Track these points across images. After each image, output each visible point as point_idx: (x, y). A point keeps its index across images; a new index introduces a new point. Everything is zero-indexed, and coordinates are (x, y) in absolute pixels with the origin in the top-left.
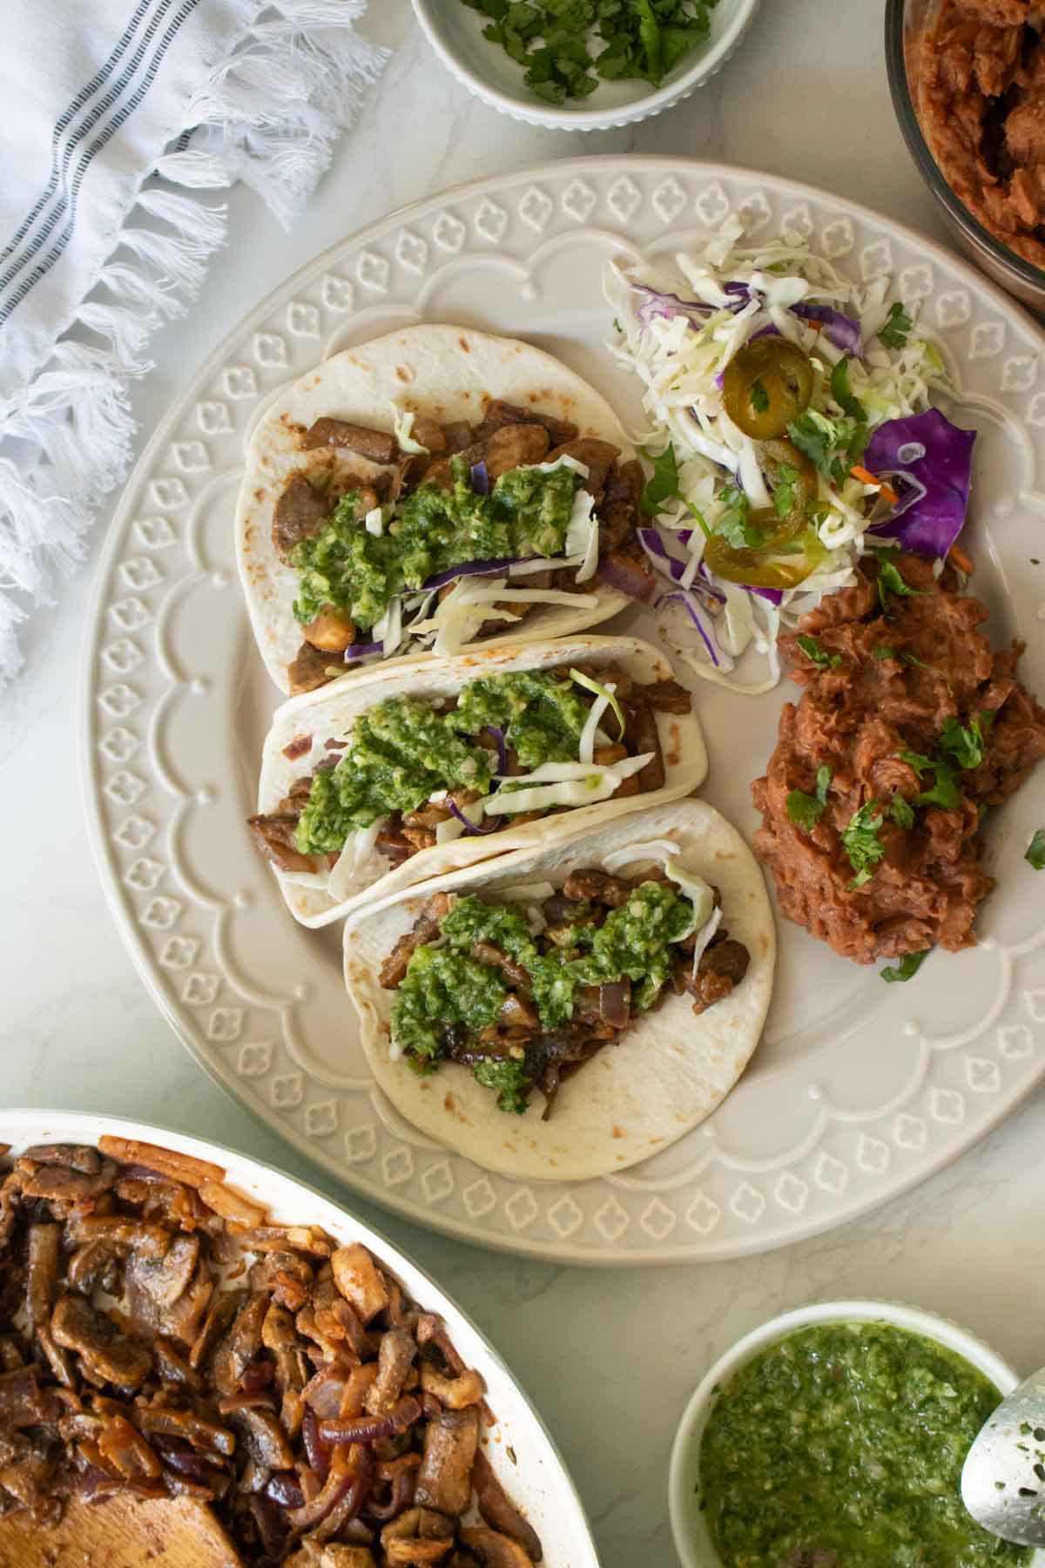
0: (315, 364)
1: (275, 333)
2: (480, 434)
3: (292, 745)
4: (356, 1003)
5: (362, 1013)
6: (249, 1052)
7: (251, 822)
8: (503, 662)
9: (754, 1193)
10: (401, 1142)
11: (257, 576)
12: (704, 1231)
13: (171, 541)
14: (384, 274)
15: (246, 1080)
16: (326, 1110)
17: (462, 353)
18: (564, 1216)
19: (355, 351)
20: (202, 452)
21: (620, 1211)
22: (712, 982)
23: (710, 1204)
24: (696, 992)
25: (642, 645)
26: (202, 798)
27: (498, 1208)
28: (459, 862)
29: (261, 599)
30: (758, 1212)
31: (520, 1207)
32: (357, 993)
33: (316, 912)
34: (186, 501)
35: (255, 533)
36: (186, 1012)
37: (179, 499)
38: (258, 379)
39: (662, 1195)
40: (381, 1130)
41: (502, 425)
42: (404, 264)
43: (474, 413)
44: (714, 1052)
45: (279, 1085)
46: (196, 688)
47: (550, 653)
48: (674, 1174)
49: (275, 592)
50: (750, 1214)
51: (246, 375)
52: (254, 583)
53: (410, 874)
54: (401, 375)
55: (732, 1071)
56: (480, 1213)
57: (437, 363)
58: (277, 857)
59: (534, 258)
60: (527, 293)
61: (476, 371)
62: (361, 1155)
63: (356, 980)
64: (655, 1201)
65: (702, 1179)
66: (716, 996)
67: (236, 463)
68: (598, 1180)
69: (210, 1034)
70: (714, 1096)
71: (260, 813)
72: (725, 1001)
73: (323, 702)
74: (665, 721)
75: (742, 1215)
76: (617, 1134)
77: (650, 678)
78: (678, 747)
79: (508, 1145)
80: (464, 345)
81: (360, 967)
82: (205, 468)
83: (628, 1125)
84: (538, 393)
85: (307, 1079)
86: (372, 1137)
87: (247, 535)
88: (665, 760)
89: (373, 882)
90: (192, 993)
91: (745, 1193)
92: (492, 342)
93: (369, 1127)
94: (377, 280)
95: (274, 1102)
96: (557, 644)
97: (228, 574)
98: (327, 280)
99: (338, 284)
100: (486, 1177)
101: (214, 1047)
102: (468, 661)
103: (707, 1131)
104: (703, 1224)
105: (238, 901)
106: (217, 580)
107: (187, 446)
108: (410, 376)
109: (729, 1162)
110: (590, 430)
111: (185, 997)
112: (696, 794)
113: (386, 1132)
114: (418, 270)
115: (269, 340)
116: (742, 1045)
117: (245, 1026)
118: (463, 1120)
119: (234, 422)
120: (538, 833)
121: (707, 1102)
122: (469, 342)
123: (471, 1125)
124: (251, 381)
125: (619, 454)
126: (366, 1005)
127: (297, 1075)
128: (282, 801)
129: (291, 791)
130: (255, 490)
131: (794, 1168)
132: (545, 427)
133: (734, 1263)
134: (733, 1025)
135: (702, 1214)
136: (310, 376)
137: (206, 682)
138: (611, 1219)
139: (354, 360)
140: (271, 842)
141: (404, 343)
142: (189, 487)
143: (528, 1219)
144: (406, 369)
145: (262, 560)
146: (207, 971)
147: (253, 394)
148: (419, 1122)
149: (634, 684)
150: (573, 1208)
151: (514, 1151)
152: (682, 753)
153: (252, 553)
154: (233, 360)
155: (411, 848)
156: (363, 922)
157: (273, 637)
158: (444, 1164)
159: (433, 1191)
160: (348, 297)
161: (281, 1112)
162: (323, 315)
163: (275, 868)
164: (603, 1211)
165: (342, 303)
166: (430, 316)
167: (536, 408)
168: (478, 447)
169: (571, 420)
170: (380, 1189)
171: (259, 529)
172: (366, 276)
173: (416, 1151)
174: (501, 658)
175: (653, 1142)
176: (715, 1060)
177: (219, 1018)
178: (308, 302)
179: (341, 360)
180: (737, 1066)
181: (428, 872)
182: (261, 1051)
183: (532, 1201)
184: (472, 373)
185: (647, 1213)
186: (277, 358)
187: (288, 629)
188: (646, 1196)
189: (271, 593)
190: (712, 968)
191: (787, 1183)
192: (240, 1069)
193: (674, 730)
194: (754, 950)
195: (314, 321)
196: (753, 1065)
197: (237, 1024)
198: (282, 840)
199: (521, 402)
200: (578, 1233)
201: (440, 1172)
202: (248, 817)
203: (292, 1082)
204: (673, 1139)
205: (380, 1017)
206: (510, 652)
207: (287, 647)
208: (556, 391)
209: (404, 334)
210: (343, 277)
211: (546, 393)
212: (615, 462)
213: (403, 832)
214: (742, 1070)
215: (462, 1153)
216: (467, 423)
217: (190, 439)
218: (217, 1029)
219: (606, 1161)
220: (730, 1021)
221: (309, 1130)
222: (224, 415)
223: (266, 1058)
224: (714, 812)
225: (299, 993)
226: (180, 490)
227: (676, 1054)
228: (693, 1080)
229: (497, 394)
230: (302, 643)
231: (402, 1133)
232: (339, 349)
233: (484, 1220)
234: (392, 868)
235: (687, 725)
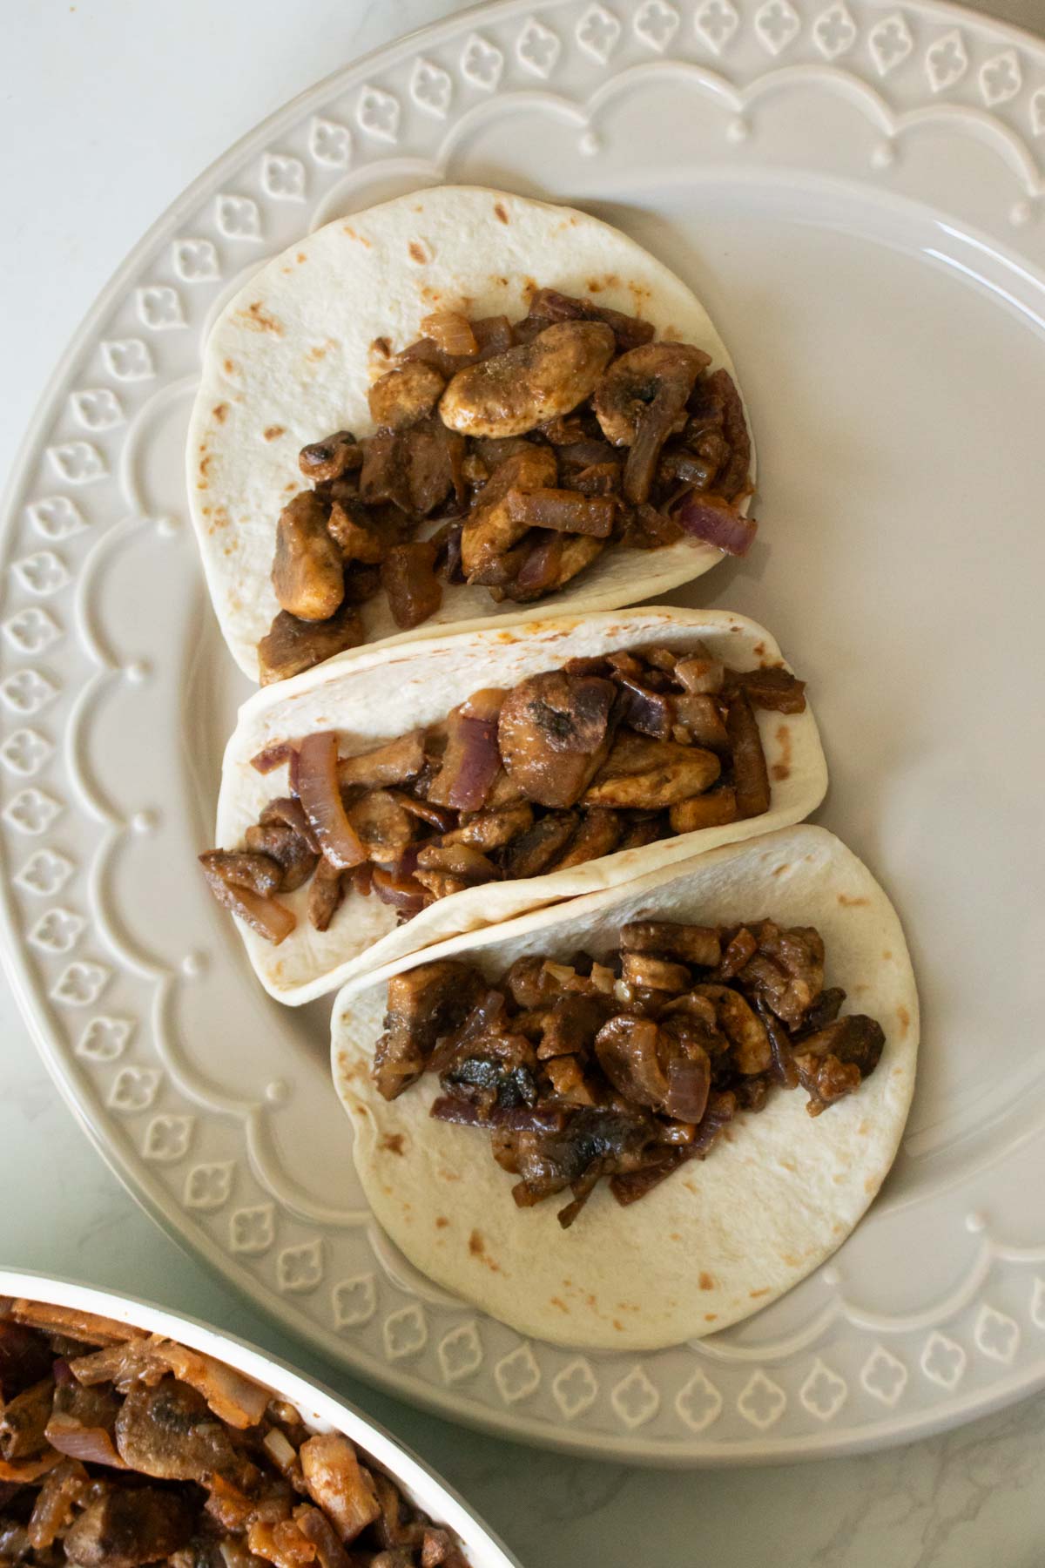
0: (300, 236)
1: (243, 194)
2: (522, 334)
3: (263, 753)
4: (348, 1107)
5: (356, 1121)
6: (200, 1177)
7: (204, 859)
8: (553, 639)
9: (892, 1362)
10: (413, 1298)
11: (217, 522)
12: (825, 1416)
13: (99, 475)
14: (393, 118)
15: (195, 1216)
16: (306, 1255)
17: (499, 224)
18: (633, 1397)
19: (352, 220)
20: (143, 354)
21: (710, 1389)
22: (834, 1071)
23: (833, 1378)
24: (811, 1085)
25: (742, 622)
26: (138, 825)
27: (542, 1391)
28: (492, 913)
29: (221, 553)
30: (899, 1388)
31: (573, 1387)
32: (351, 1096)
33: (297, 983)
34: (119, 421)
35: (215, 464)
36: (115, 1122)
37: (110, 417)
38: (221, 257)
39: (770, 1367)
40: (381, 1281)
41: (551, 323)
42: (421, 104)
43: (515, 306)
44: (838, 1169)
45: (242, 1221)
46: (132, 675)
47: (617, 628)
48: (783, 1337)
49: (240, 542)
50: (888, 1391)
51: (204, 250)
52: (211, 531)
53: (424, 928)
54: (416, 253)
55: (861, 1191)
56: (519, 1395)
57: (464, 238)
58: (240, 905)
59: (597, 98)
60: (586, 147)
61: (516, 248)
62: (355, 1317)
63: (349, 1077)
64: (758, 1376)
65: (821, 1345)
66: (839, 1091)
67: (191, 369)
68: (682, 1348)
69: (146, 1151)
70: (836, 1230)
71: (218, 846)
72: (851, 1099)
73: (308, 692)
74: (770, 723)
75: (876, 1392)
76: (706, 1284)
77: (750, 664)
78: (787, 757)
79: (555, 1302)
80: (501, 215)
81: (355, 1058)
82: (147, 375)
83: (718, 1270)
84: (601, 282)
85: (280, 1213)
86: (369, 1294)
87: (203, 467)
88: (771, 774)
89: (374, 941)
90: (122, 1095)
91: (881, 1363)
92: (539, 210)
93: (366, 1277)
94: (384, 126)
95: (234, 1245)
96: (625, 616)
97: (178, 520)
98: (315, 124)
99: (330, 129)
100: (527, 1343)
101: (151, 1169)
102: (505, 636)
103: (829, 1278)
104: (823, 1406)
105: (188, 968)
106: (163, 529)
107: (121, 346)
108: (427, 254)
109: (858, 1320)
110: (670, 330)
111: (111, 1101)
112: (812, 819)
113: (390, 1285)
114: (438, 113)
115: (236, 203)
116: (876, 1159)
117: (194, 1138)
118: (494, 1268)
119: (187, 312)
120: (600, 875)
121: (828, 1238)
122: (507, 210)
123: (506, 1276)
124: (211, 259)
125: (708, 364)
126: (362, 1111)
127: (266, 1208)
128: (249, 830)
129: (263, 816)
130: (216, 406)
131: (946, 1327)
132: (611, 327)
133: (865, 1459)
134: (863, 1131)
135: (821, 1392)
136: (291, 254)
137: (147, 667)
138: (698, 1401)
139: (350, 231)
140: (232, 886)
141: (420, 209)
142: (122, 399)
143: (584, 1402)
144: (422, 244)
145: (224, 501)
146: (142, 1064)
147: (213, 277)
148: (433, 1272)
149: (728, 672)
150: (647, 1386)
151: (566, 1310)
152: (794, 764)
153: (210, 491)
154: (185, 230)
155: (427, 897)
156: (360, 996)
157: (238, 606)
158: (468, 1327)
159: (453, 1366)
160: (344, 147)
161: (245, 1259)
162: (310, 171)
163: (240, 923)
164: (688, 1389)
165: (336, 156)
166: (456, 174)
167: (598, 300)
168: (519, 352)
169: (645, 317)
170: (379, 1364)
171: (221, 457)
172: (369, 119)
173: (430, 1311)
174: (550, 634)
175: (754, 1295)
176: (837, 1179)
177: (159, 1128)
178: (289, 154)
179: (335, 229)
180: (868, 1188)
181: (450, 928)
182: (217, 1173)
183: (589, 1377)
184: (511, 251)
185: (748, 1391)
186: (247, 229)
187: (258, 594)
188: (746, 1367)
189: (235, 545)
190: (834, 1052)
191: (938, 1348)
192: (187, 1199)
193: (783, 733)
194: (891, 1029)
195: (298, 179)
196: (890, 1187)
197: (183, 1137)
198: (246, 884)
199: (580, 292)
200: (652, 1420)
201: (463, 1339)
202: (201, 853)
203: (259, 1217)
204: (783, 1290)
205: (380, 1127)
206: (562, 625)
207: (257, 619)
208: (624, 278)
209: (418, 198)
210: (337, 120)
211: (612, 281)
212: (704, 372)
213: (416, 874)
214: (874, 1193)
215: (494, 1314)
216: (505, 319)
217: (124, 336)
218: (156, 1145)
219: (690, 1322)
220: (858, 1126)
221: (282, 1284)
222: (174, 305)
223: (224, 1183)
224: (837, 842)
225: (270, 1093)
226: (112, 404)
227: (784, 1172)
228: (808, 1207)
229: (544, 281)
230: (277, 612)
231: (410, 1286)
232: (331, 217)
233: (522, 1405)
234: (400, 923)
235: (801, 729)
